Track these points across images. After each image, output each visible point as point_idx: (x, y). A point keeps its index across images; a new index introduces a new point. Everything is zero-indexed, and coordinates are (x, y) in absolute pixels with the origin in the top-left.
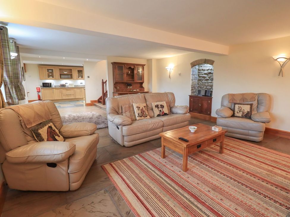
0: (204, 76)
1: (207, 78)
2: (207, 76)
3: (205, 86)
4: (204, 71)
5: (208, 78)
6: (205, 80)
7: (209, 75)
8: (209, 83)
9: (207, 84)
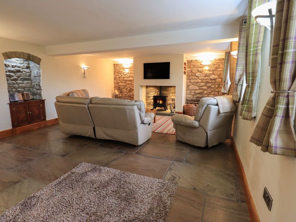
0: (10, 75)
1: (15, 77)
2: (14, 74)
3: (14, 88)
4: (8, 67)
5: (17, 77)
6: (12, 80)
7: (17, 73)
8: (20, 84)
9: (16, 86)
